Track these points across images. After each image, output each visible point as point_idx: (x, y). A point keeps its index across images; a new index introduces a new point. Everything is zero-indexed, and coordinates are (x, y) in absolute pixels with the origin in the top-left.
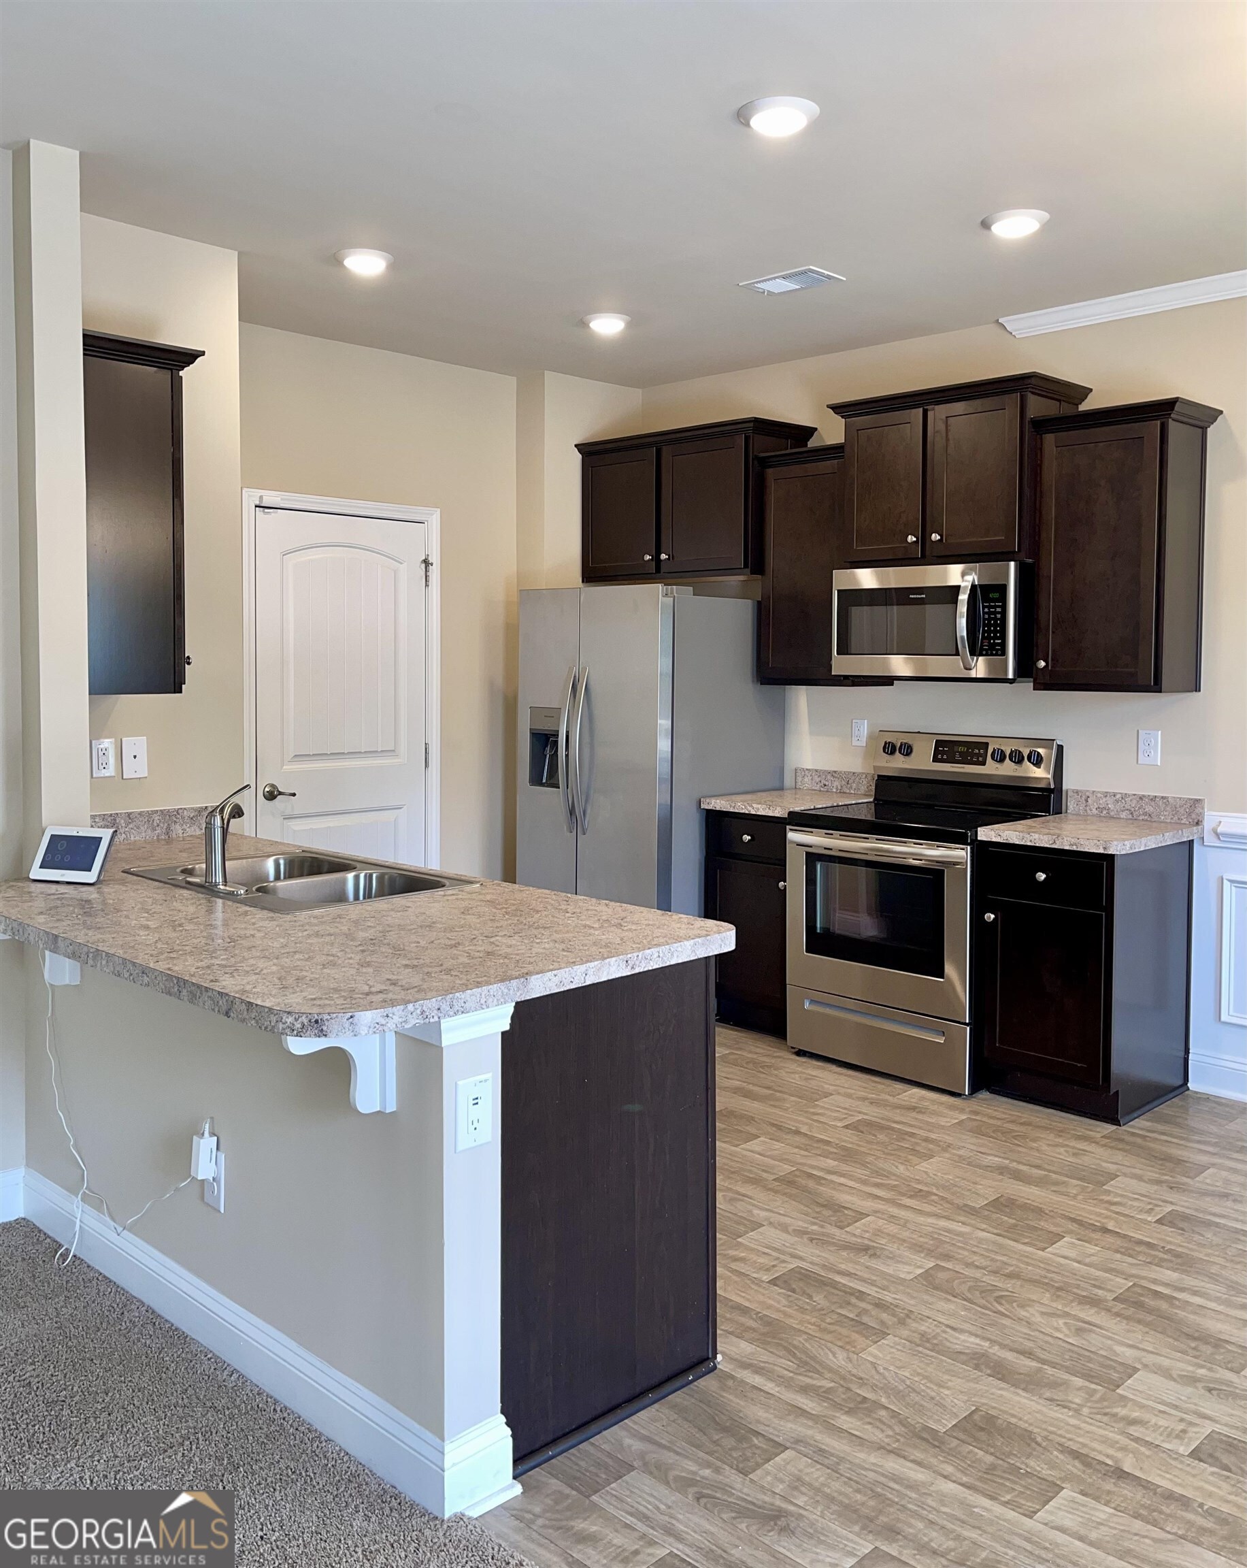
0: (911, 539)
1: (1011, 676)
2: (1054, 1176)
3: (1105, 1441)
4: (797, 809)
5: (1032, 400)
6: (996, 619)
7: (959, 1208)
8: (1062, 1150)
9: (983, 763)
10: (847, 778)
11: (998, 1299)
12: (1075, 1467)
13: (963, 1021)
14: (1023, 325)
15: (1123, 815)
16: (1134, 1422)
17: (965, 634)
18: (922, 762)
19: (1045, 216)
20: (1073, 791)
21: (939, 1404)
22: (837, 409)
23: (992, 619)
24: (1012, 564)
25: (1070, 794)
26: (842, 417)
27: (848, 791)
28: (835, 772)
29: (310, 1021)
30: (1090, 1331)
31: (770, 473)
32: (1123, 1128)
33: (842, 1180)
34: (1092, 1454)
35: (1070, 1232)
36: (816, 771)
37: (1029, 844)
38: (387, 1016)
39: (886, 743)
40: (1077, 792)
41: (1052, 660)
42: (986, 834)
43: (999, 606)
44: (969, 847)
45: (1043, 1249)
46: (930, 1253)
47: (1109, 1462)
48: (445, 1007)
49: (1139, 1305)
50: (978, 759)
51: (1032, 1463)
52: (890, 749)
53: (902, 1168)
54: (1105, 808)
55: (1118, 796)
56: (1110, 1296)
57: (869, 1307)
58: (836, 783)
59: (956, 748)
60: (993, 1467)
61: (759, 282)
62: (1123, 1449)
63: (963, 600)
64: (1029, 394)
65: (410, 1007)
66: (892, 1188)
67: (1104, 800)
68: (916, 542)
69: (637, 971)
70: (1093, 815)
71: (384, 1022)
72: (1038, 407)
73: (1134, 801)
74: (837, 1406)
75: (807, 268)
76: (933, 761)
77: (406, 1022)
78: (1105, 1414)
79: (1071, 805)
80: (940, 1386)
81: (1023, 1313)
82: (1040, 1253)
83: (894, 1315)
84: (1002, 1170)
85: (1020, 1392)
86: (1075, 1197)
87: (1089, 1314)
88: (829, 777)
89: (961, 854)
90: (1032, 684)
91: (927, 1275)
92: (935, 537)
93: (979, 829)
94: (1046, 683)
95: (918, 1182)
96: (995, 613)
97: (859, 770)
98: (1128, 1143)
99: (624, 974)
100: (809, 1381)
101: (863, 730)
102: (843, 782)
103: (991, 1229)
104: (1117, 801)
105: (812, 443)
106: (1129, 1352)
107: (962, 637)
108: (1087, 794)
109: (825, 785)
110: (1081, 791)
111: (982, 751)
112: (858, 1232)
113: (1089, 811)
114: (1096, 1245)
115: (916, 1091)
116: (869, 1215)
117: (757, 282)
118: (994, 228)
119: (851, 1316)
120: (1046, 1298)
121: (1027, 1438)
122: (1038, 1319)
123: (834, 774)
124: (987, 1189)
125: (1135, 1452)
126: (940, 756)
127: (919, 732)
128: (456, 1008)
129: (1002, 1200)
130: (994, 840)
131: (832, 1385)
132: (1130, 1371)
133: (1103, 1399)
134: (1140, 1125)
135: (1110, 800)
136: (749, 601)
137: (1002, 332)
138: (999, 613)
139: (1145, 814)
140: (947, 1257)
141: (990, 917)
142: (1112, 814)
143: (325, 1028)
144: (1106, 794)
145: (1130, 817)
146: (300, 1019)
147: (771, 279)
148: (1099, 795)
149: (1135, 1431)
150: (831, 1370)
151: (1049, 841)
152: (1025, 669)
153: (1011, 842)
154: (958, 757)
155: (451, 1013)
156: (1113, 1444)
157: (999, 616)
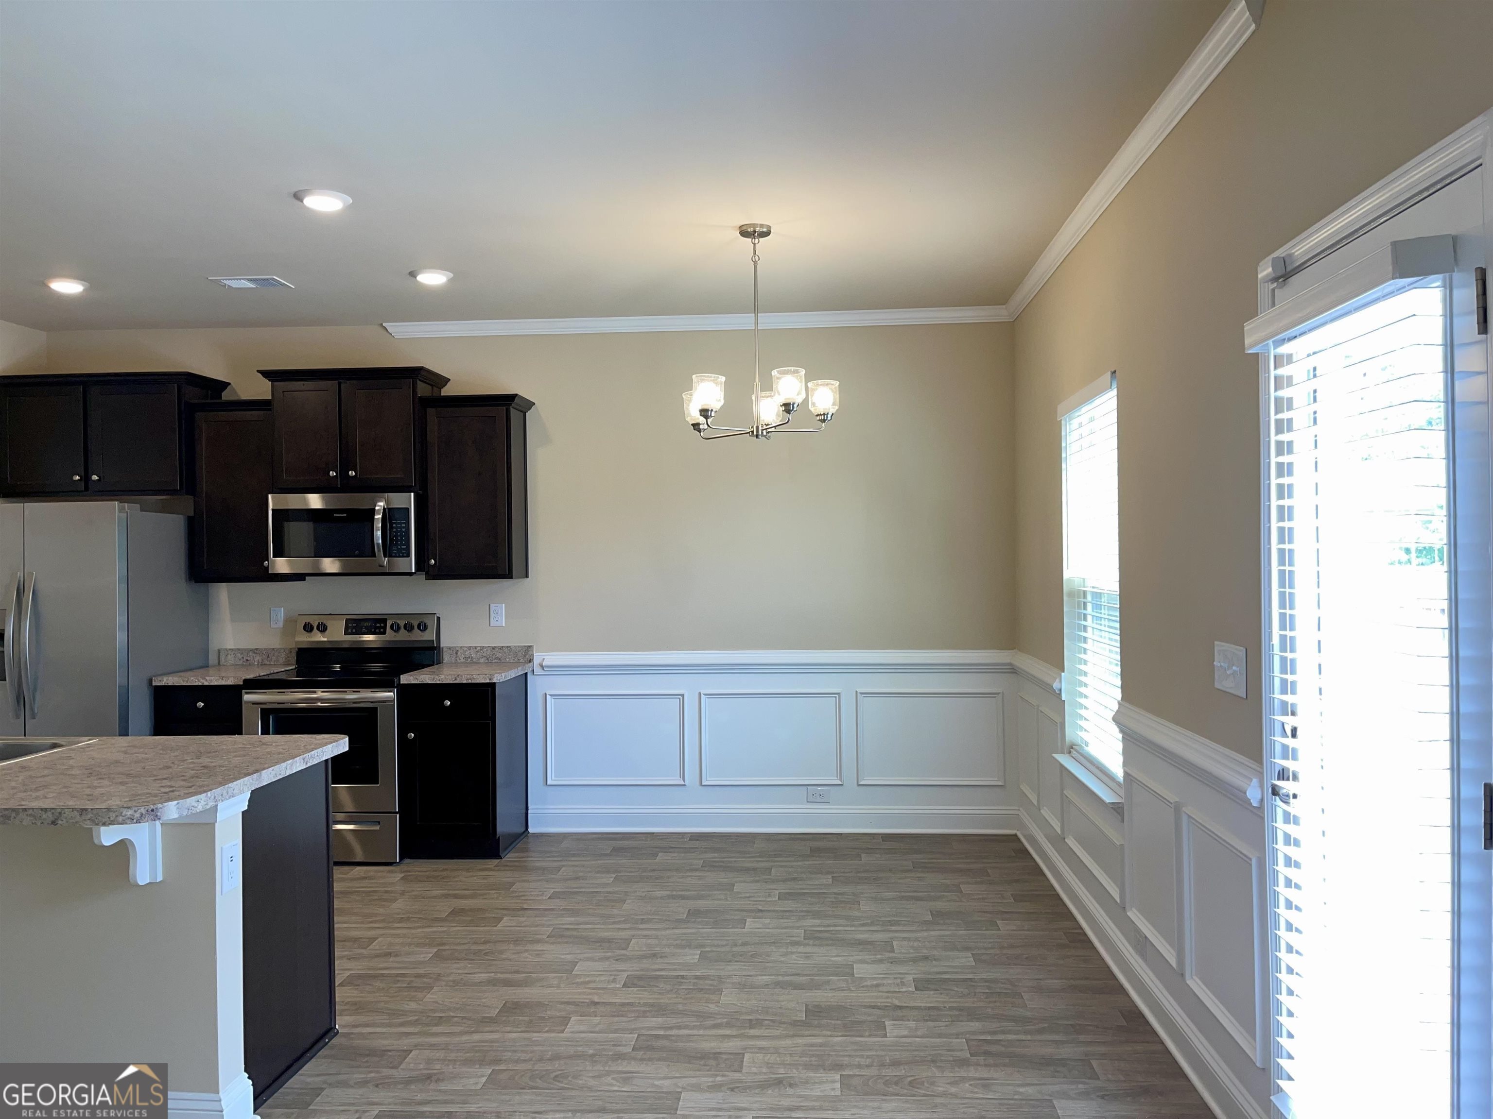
0: (332, 474)
1: (413, 571)
2: (478, 892)
3: (580, 993)
4: (248, 677)
5: (420, 385)
6: (401, 532)
7: (432, 920)
8: (475, 878)
9: (384, 633)
10: (268, 653)
11: (486, 954)
12: (572, 1008)
13: (393, 811)
14: (399, 330)
15: (482, 661)
16: (589, 982)
17: (380, 541)
18: (336, 634)
19: (451, 275)
20: (447, 648)
21: (486, 1006)
22: (266, 374)
23: (399, 532)
24: (412, 494)
25: (444, 650)
26: (269, 380)
27: (268, 663)
28: (257, 649)
29: (147, 811)
30: (544, 954)
31: (199, 415)
32: (504, 859)
33: (345, 925)
34: (576, 1000)
35: (505, 915)
36: (239, 649)
37: (438, 682)
38: (198, 801)
39: (305, 624)
40: (450, 648)
41: (439, 559)
42: (406, 679)
43: (404, 523)
44: (395, 690)
45: (496, 926)
46: (430, 945)
47: (587, 1001)
48: (225, 794)
49: (562, 936)
50: (380, 630)
51: (549, 1013)
52: (308, 628)
53: (381, 910)
54: (469, 657)
55: (478, 648)
56: (545, 937)
57: (413, 979)
58: (258, 658)
59: (362, 624)
60: (531, 1021)
61: (226, 280)
62: (590, 994)
63: (378, 519)
64: (418, 381)
65: (209, 793)
66: (382, 921)
67: (469, 651)
68: (336, 476)
69: (309, 765)
70: (462, 663)
71: (196, 805)
72: (423, 390)
73: (489, 651)
74: (427, 1025)
75: (272, 277)
76: (345, 634)
77: (207, 804)
78: (573, 984)
79: (446, 658)
80: (481, 999)
81: (504, 956)
82: (495, 928)
83: (431, 978)
84: (446, 896)
85: (525, 988)
86: (497, 899)
87: (539, 947)
88: (251, 653)
89: (390, 695)
90: (424, 576)
91: (436, 955)
92: (352, 473)
93: (401, 676)
94: (435, 574)
95: (398, 914)
96: (401, 528)
97: (277, 646)
98: (511, 866)
99: (303, 768)
100: (401, 1020)
101: (280, 615)
102: (264, 656)
103: (458, 925)
104: (478, 652)
105: (226, 396)
106: (569, 957)
107: (378, 544)
108: (458, 649)
109: (247, 660)
110: (452, 647)
111: (382, 625)
112: (377, 947)
113: (458, 660)
114: (524, 917)
115: (358, 868)
116: (378, 938)
117: (223, 280)
118: (417, 278)
119: (405, 985)
120: (512, 946)
121: (540, 1004)
122: (513, 956)
123: (255, 651)
124: (444, 908)
125: (597, 994)
126: (350, 631)
127: (330, 614)
128: (230, 794)
129: (455, 910)
130: (413, 682)
131: (416, 1018)
132: (575, 964)
133: (567, 978)
134: (510, 857)
135: (473, 651)
136: (181, 516)
137: (385, 332)
138: (404, 527)
139: (496, 658)
140: (443, 944)
141: (411, 736)
142: (474, 660)
143: (159, 814)
144: (469, 648)
145: (487, 661)
146: (139, 811)
147: (237, 279)
148: (465, 649)
149: (592, 985)
150: (411, 1012)
151: (452, 679)
152: (421, 565)
153: (425, 682)
154: (364, 630)
155: (227, 797)
156: (584, 993)
157: (404, 530)
